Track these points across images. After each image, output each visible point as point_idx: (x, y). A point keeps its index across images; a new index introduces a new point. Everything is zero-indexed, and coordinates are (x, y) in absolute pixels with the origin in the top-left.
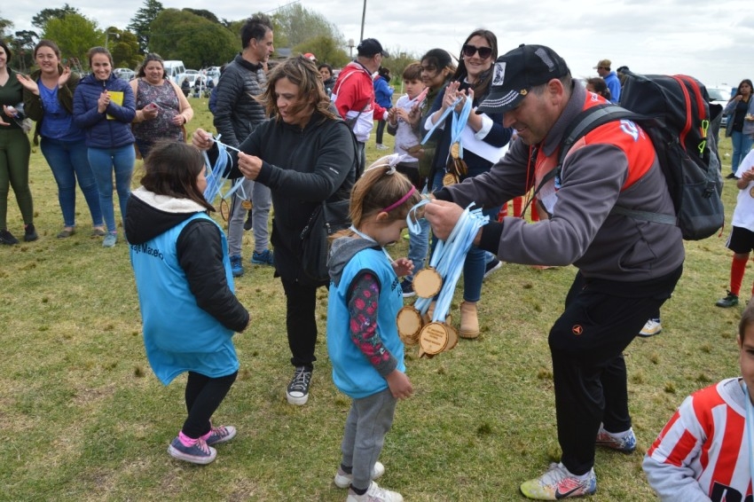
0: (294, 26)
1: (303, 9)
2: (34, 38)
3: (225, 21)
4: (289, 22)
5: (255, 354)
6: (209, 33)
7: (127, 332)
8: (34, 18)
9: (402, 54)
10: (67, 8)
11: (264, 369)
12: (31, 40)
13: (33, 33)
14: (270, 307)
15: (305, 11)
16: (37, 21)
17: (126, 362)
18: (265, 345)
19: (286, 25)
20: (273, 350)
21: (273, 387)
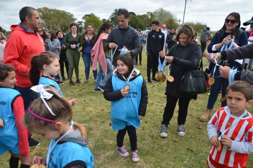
0: (160, 16)
1: (163, 10)
2: (82, 23)
3: (138, 15)
4: (159, 14)
5: (147, 122)
6: (133, 19)
7: (107, 112)
8: (83, 17)
9: (198, 23)
10: (92, 14)
11: (149, 127)
12: (81, 24)
13: (82, 22)
14: (152, 108)
15: (164, 10)
16: (83, 18)
17: (107, 121)
18: (149, 119)
19: (158, 15)
20: (152, 121)
21: (152, 133)
